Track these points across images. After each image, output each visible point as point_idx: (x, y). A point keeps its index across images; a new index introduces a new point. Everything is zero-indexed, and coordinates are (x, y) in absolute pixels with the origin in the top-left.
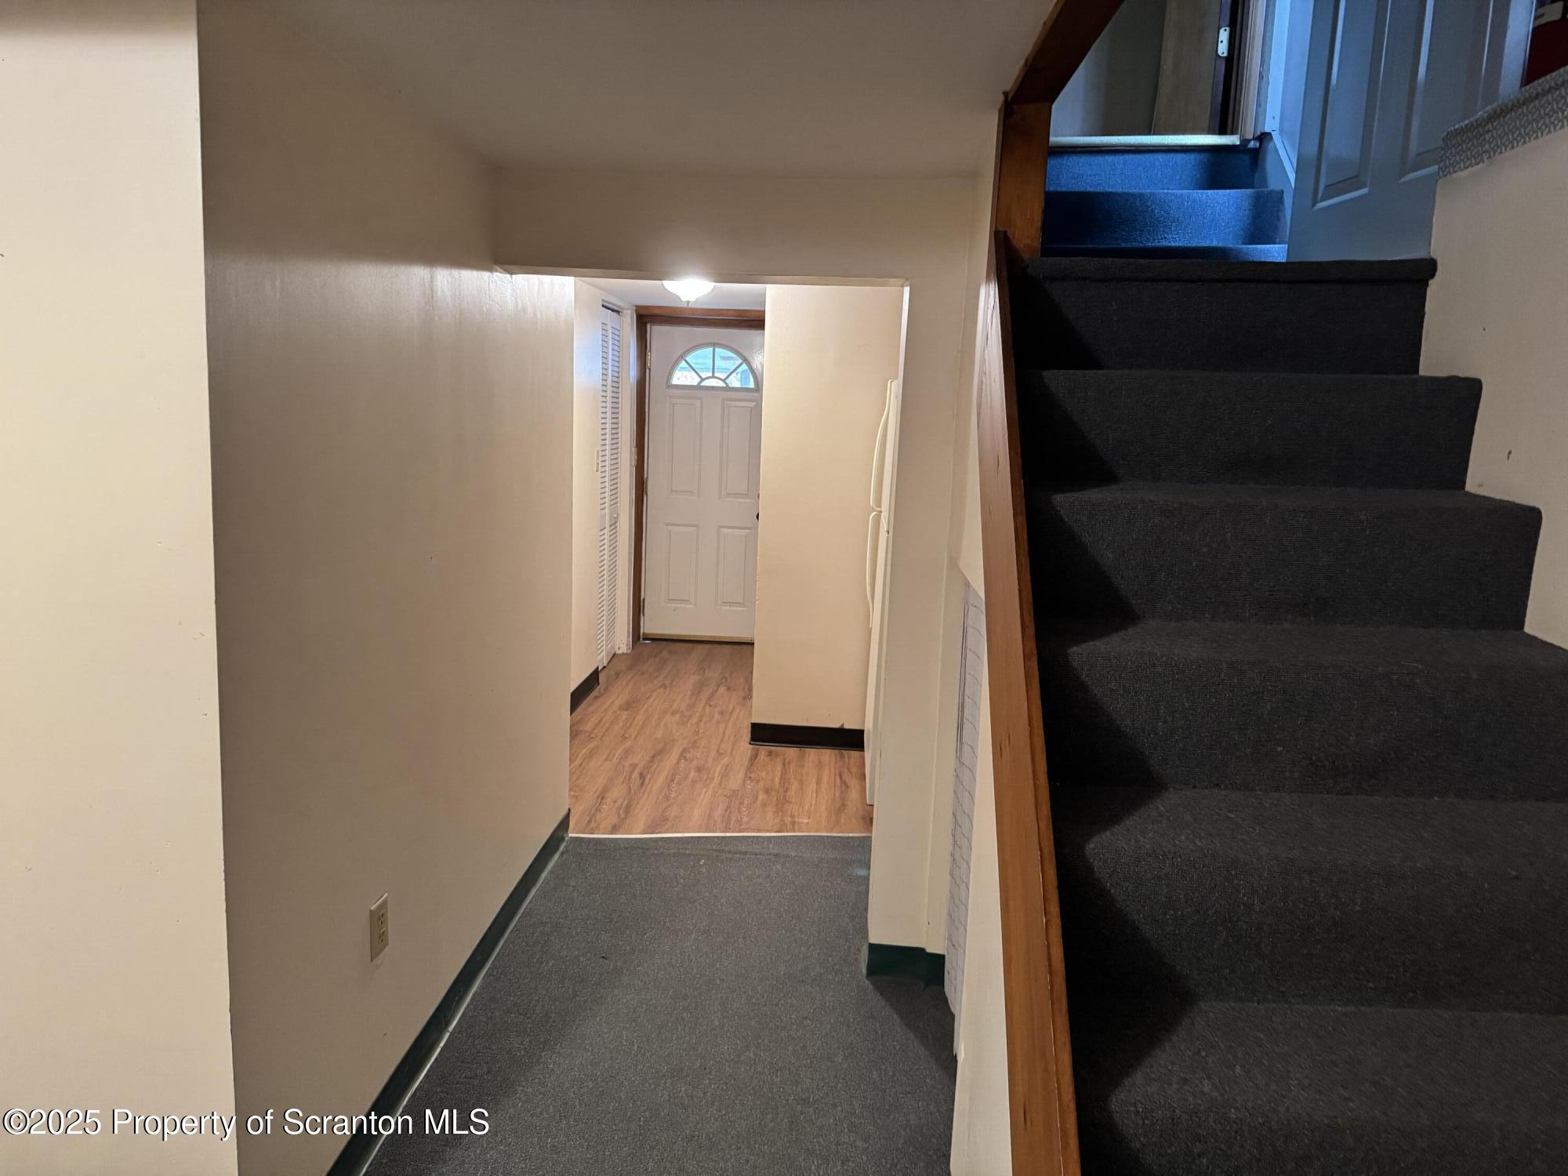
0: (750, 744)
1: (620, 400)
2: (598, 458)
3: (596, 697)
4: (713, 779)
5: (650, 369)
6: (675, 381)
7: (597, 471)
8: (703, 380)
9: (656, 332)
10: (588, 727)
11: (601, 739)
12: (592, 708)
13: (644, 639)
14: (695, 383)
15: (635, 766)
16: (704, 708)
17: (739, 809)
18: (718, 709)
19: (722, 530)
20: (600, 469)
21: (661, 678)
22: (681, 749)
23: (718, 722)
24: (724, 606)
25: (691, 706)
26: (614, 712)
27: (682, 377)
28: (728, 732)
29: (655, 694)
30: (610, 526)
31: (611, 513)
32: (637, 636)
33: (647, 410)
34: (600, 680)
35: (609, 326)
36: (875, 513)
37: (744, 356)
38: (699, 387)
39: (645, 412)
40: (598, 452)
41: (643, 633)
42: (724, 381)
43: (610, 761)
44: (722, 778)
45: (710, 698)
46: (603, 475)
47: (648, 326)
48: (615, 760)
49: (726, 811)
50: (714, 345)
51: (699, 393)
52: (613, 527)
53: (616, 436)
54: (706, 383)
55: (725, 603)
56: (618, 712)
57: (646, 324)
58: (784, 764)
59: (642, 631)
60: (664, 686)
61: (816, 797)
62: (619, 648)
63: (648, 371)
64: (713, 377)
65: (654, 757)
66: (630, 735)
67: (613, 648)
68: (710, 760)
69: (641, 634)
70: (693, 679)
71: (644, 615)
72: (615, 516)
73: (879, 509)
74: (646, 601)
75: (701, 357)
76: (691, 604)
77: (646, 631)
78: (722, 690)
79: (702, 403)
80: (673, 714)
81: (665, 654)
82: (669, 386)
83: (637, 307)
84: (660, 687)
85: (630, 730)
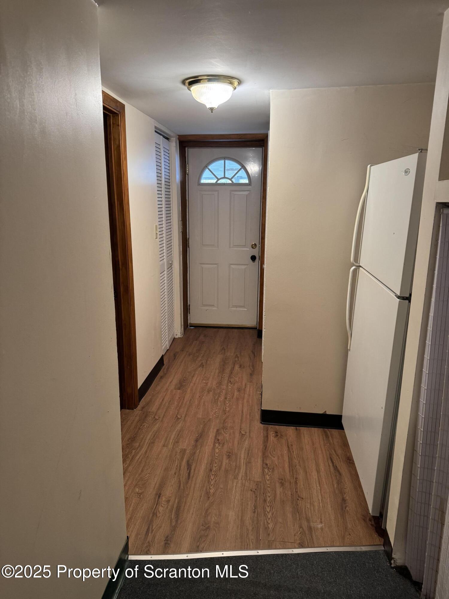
0: (261, 423)
1: (171, 193)
2: (156, 230)
3: (161, 377)
4: (240, 468)
5: (188, 175)
6: (203, 181)
7: (156, 238)
8: (218, 179)
9: (191, 152)
10: (154, 409)
11: (162, 420)
12: (159, 388)
13: (190, 326)
14: (214, 181)
15: (183, 451)
16: (227, 386)
17: (264, 508)
18: (236, 386)
19: (231, 266)
20: (158, 237)
21: (200, 358)
22: (215, 430)
23: (238, 399)
24: (233, 308)
25: (220, 383)
26: (172, 391)
27: (207, 178)
28: (245, 410)
29: (197, 372)
30: (168, 269)
31: (168, 262)
32: (186, 325)
33: (187, 199)
34: (165, 363)
35: (161, 147)
36: (354, 267)
37: (243, 165)
38: (216, 184)
39: (186, 200)
40: (156, 226)
41: (190, 323)
42: (231, 179)
43: (167, 446)
44: (246, 466)
45: (230, 377)
46: (161, 239)
47: (186, 149)
48: (170, 446)
49: (254, 512)
50: (225, 158)
51: (218, 188)
52: (170, 268)
53: (169, 215)
54: (220, 182)
55: (234, 306)
56: (174, 391)
57: (185, 147)
58: (288, 447)
59: (189, 322)
60: (202, 365)
61: (321, 490)
62: (176, 335)
63: (187, 176)
64: (224, 178)
65: (197, 441)
66: (181, 417)
67: (173, 335)
68: (236, 443)
69: (189, 324)
70: (218, 359)
71: (189, 313)
72: (171, 262)
73: (357, 265)
74: (190, 305)
75: (217, 167)
76: (215, 307)
77: (192, 322)
78: (237, 367)
79: (218, 193)
80: (209, 391)
81: (202, 337)
82: (200, 184)
83: (179, 136)
84: (200, 366)
85: (182, 410)
